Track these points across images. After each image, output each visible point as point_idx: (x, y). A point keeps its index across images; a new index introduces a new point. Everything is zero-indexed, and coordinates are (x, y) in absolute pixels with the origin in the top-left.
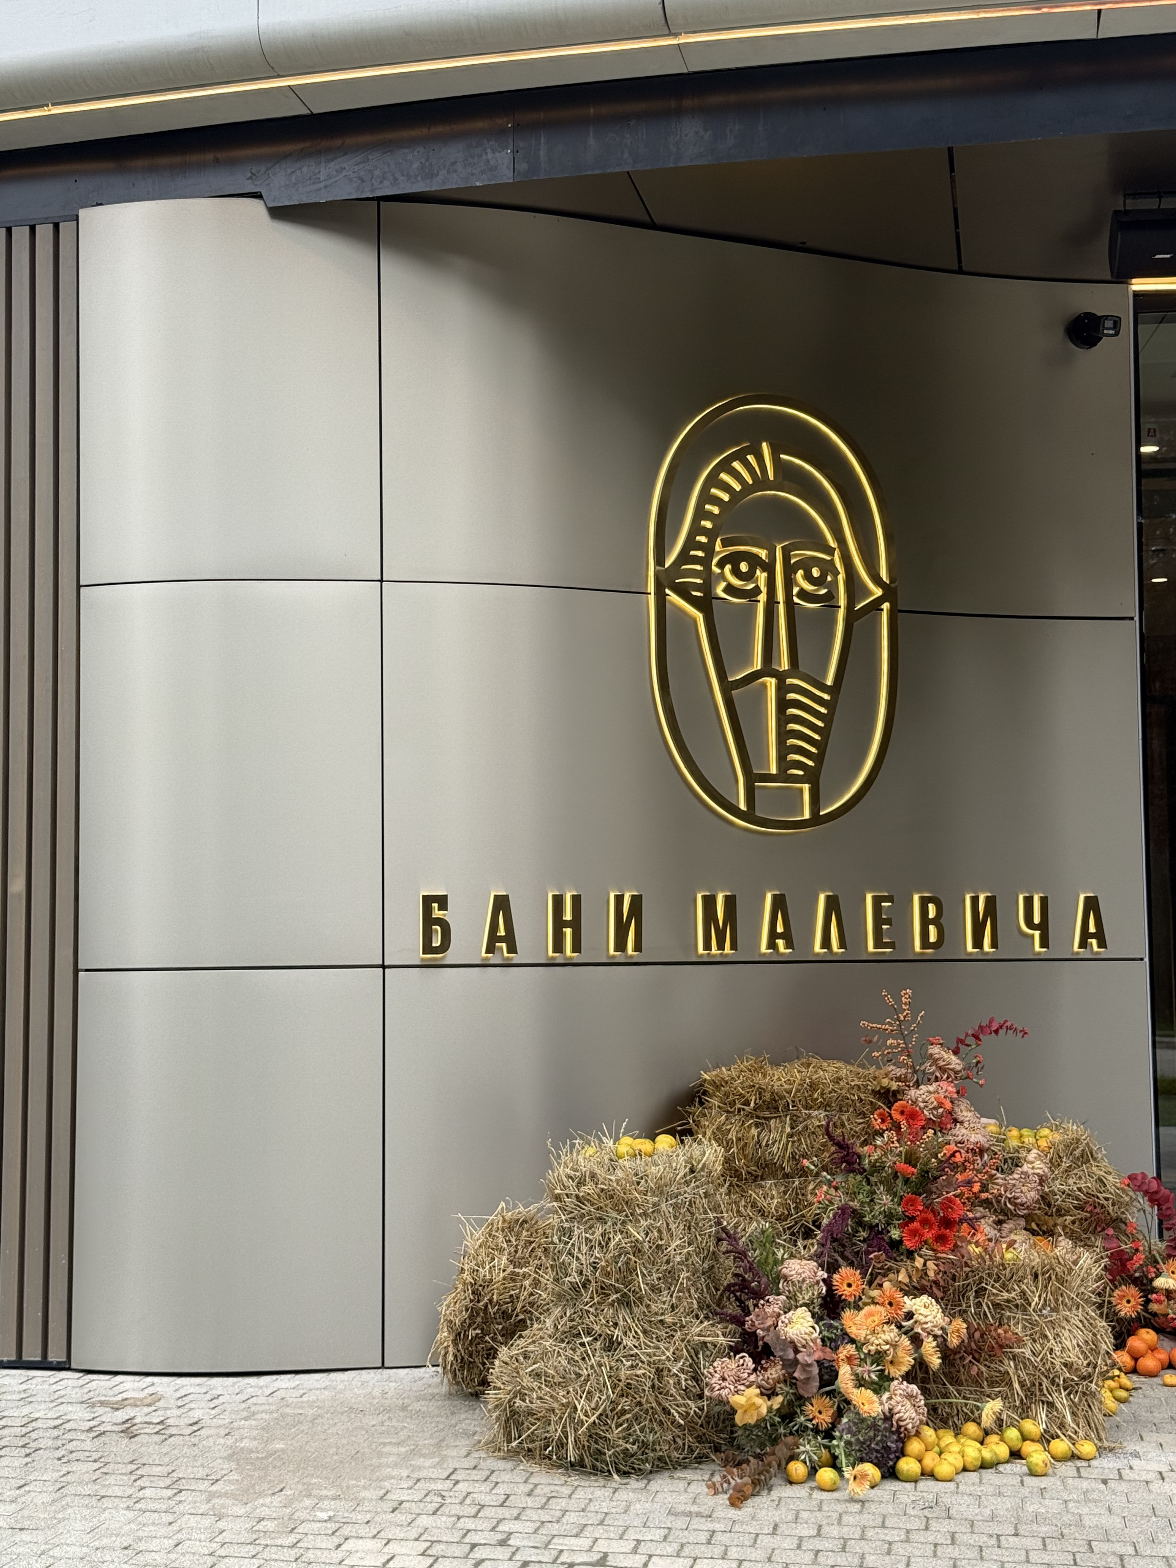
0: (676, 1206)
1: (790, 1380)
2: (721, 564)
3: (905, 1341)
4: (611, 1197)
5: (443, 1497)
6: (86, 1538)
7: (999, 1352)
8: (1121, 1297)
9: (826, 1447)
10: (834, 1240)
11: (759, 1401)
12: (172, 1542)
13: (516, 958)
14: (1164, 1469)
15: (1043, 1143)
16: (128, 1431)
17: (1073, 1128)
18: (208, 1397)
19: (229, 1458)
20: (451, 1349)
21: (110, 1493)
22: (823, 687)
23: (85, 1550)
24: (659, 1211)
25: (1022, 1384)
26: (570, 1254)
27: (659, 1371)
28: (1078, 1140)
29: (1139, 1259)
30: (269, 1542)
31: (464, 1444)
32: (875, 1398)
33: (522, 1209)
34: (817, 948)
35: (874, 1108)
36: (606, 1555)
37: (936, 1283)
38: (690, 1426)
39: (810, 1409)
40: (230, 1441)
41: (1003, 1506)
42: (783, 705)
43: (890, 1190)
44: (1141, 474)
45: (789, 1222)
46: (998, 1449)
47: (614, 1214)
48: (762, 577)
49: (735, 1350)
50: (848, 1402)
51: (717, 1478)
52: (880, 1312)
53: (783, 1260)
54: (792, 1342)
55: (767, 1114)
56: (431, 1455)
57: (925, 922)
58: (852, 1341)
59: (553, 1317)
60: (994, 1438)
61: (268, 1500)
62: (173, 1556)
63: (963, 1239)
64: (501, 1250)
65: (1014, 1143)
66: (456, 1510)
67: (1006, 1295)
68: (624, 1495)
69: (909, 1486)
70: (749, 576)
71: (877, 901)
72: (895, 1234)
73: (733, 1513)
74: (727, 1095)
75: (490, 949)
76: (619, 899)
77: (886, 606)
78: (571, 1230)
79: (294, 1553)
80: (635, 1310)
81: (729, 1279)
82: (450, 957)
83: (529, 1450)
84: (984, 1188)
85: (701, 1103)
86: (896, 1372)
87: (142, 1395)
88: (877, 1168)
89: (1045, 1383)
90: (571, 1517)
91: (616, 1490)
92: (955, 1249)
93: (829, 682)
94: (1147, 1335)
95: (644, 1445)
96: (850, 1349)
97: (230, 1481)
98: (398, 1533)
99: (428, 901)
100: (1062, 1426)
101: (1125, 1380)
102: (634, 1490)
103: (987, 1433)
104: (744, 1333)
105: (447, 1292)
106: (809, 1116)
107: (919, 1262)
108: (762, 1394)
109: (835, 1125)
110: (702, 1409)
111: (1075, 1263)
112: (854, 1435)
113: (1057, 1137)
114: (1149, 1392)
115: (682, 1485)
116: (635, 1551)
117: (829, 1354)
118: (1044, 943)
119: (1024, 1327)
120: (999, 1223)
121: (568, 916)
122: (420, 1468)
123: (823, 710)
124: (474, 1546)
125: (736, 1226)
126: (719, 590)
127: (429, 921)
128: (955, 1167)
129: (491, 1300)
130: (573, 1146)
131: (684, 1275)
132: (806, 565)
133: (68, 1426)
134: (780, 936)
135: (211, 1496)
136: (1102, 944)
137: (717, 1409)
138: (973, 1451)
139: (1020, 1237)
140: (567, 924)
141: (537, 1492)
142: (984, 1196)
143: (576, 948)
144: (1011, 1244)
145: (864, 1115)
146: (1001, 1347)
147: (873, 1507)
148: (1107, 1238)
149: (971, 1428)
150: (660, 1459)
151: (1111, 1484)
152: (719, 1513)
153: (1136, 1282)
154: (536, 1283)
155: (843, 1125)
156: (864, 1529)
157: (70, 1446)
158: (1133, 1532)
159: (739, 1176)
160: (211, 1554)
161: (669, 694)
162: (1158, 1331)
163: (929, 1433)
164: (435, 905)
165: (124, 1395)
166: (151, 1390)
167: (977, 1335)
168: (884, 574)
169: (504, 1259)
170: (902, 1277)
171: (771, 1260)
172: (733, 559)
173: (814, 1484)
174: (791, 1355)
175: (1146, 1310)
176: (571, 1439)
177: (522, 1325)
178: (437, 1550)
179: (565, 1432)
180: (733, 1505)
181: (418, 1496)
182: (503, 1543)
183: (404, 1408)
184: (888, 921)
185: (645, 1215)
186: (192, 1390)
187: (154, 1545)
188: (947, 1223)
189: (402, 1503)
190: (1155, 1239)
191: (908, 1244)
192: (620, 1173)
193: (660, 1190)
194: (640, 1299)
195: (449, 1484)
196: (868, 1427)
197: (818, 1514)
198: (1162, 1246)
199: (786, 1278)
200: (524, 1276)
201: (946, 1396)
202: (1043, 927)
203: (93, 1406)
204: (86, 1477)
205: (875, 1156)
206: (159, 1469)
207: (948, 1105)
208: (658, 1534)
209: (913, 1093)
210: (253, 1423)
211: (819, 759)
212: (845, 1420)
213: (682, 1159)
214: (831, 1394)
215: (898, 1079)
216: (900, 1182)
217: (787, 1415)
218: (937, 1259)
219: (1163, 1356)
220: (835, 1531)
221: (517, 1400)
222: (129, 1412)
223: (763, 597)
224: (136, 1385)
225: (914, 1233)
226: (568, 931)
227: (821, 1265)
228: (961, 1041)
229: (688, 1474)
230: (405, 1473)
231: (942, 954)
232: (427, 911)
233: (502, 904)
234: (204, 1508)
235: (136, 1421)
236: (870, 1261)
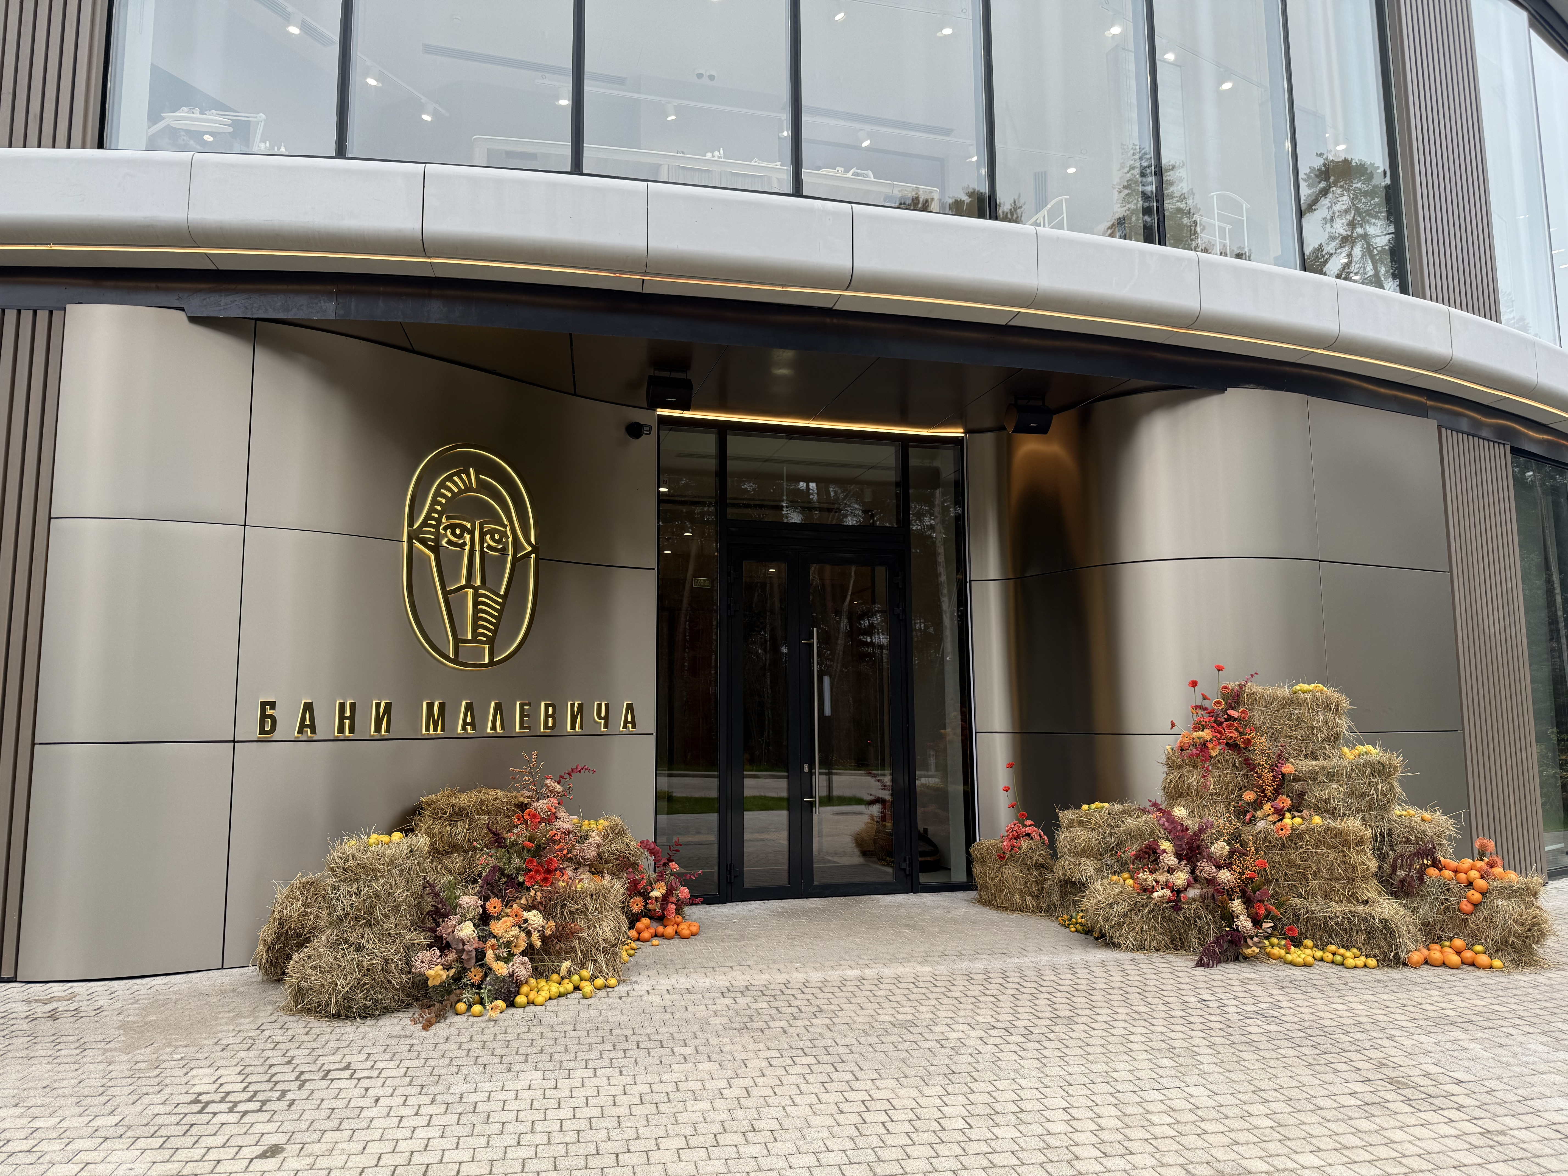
0: (401, 871)
1: (459, 960)
2: (445, 529)
3: (523, 935)
4: (364, 867)
5: (254, 1040)
6: (18, 1084)
7: (571, 936)
8: (634, 903)
9: (477, 993)
10: (488, 884)
11: (442, 972)
12: (77, 1081)
13: (315, 737)
14: (650, 988)
15: (600, 827)
16: (53, 1016)
17: (616, 819)
18: (109, 992)
19: (119, 1028)
20: (264, 956)
21: (37, 1054)
22: (498, 595)
23: (16, 1091)
24: (390, 874)
25: (582, 952)
26: (338, 899)
27: (386, 961)
28: (617, 825)
29: (643, 883)
30: (141, 1075)
31: (269, 1009)
32: (505, 966)
33: (311, 876)
34: (489, 730)
35: (515, 812)
36: (350, 1063)
37: (541, 903)
38: (403, 988)
39: (470, 974)
40: (121, 1018)
41: (568, 1016)
42: (476, 603)
43: (520, 856)
44: (660, 501)
45: (465, 875)
46: (568, 986)
47: (365, 877)
48: (467, 537)
49: (430, 946)
50: (490, 969)
51: (416, 1015)
52: (510, 920)
53: (460, 896)
54: (462, 940)
55: (456, 819)
56: (248, 1017)
57: (547, 716)
58: (495, 937)
59: (326, 935)
60: (566, 981)
61: (143, 1051)
62: (76, 1090)
63: (556, 879)
64: (298, 899)
65: (586, 828)
66: (262, 1046)
67: (576, 906)
68: (362, 1029)
69: (520, 1010)
70: (461, 536)
71: (522, 705)
72: (521, 879)
73: (424, 1033)
74: (434, 809)
75: (300, 731)
76: (378, 705)
77: (533, 556)
78: (339, 887)
79: (157, 1080)
80: (374, 928)
81: (429, 908)
82: (276, 736)
83: (309, 1009)
84: (569, 852)
85: (420, 814)
86: (517, 951)
87: (64, 994)
88: (514, 844)
89: (594, 950)
90: (331, 1044)
91: (358, 1027)
92: (552, 884)
93: (502, 593)
94: (645, 921)
95: (376, 1001)
96: (493, 941)
97: (118, 1042)
98: (224, 1063)
99: (264, 705)
100: (601, 971)
101: (633, 945)
102: (369, 1026)
103: (563, 978)
104: (436, 936)
105: (264, 924)
106: (479, 819)
107: (532, 893)
108: (444, 968)
109: (493, 823)
110: (409, 979)
111: (612, 887)
112: (492, 986)
113: (607, 824)
114: (645, 950)
115: (396, 1020)
116: (367, 1060)
117: (481, 945)
118: (606, 726)
119: (585, 923)
120: (576, 869)
121: (348, 714)
122: (241, 1024)
123: (498, 607)
124: (271, 1066)
125: (435, 880)
126: (444, 542)
127: (263, 716)
128: (554, 842)
129: (290, 928)
130: (342, 840)
131: (403, 907)
132: (492, 532)
133: (11, 1016)
134: (469, 724)
135: (106, 1051)
136: (634, 727)
137: (419, 978)
138: (555, 988)
139: (586, 876)
140: (347, 718)
141: (311, 1032)
142: (569, 856)
143: (352, 730)
144: (581, 880)
145: (509, 817)
146: (572, 933)
147: (500, 1023)
148: (629, 873)
149: (555, 977)
150: (385, 1008)
151: (623, 999)
152: (417, 1034)
153: (641, 894)
154: (318, 917)
155: (497, 823)
156: (495, 1035)
157: (12, 1028)
158: (632, 1023)
159: (438, 853)
160: (102, 1086)
161: (412, 595)
162: (650, 918)
163: (533, 981)
164: (268, 707)
165: (52, 995)
166: (70, 991)
167: (561, 928)
168: (532, 540)
169: (299, 905)
170: (523, 901)
171: (453, 897)
172: (452, 527)
173: (469, 1014)
174: (461, 947)
175: (645, 908)
176: (333, 1001)
177: (308, 940)
178: (248, 1070)
179: (330, 998)
180: (424, 1029)
181: (238, 1040)
182: (289, 1063)
183: (234, 991)
184: (528, 716)
185: (383, 876)
186: (98, 989)
187: (64, 1084)
188: (549, 871)
189: (228, 1045)
190: (652, 872)
191: (528, 883)
192: (369, 854)
193: (392, 863)
194: (378, 922)
195: (258, 1032)
196: (501, 981)
197: (471, 1030)
198: (655, 875)
199: (460, 906)
200: (311, 913)
201: (543, 961)
202: (606, 719)
203: (30, 1002)
204: (21, 1047)
205: (513, 838)
206: (72, 1038)
207: (553, 810)
208: (380, 1049)
209: (535, 804)
210: (137, 1006)
211: (495, 632)
212: (488, 979)
213: (405, 845)
214: (481, 966)
215: (528, 797)
216: (525, 851)
217: (457, 978)
218: (542, 890)
219: (652, 931)
220: (479, 1038)
221: (303, 982)
222: (54, 1005)
223: (467, 547)
224: (61, 988)
225: (531, 878)
226: (347, 722)
227: (480, 898)
228: (562, 777)
229: (400, 1015)
230: (231, 1028)
231: (555, 732)
232: (263, 710)
233: (308, 707)
234: (100, 1059)
235: (59, 1010)
236: (506, 894)
